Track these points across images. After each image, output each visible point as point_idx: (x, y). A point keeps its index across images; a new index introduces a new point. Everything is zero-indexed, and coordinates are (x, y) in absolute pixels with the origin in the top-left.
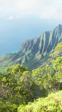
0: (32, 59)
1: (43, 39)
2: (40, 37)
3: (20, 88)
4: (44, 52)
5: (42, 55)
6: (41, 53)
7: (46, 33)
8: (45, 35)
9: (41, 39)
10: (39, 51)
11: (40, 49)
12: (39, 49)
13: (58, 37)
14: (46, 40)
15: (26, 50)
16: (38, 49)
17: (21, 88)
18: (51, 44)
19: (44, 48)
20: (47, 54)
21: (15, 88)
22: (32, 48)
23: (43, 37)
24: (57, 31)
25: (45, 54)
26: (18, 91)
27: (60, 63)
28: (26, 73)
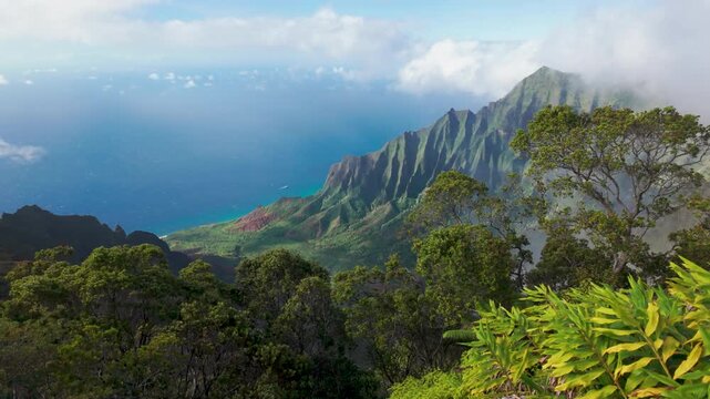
0: (362, 217)
1: (397, 154)
2: (387, 149)
3: (278, 352)
4: (399, 195)
5: (394, 205)
6: (389, 197)
7: (407, 135)
8: (403, 143)
9: (392, 155)
10: (384, 193)
11: (387, 184)
12: (384, 185)
13: (444, 150)
14: (406, 159)
15: (344, 188)
16: (381, 185)
17: (284, 349)
18: (423, 172)
19: (399, 182)
20: (407, 201)
21: (255, 350)
22: (363, 182)
23: (398, 148)
24: (442, 131)
25: (401, 201)
26: (269, 365)
27: (442, 254)
28: (311, 288)
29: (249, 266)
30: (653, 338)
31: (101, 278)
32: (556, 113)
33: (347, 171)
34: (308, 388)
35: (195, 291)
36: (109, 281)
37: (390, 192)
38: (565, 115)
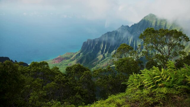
1: (105, 39)
3: (80, 88)
4: (105, 52)
5: (104, 55)
6: (102, 53)
8: (107, 35)
10: (100, 52)
12: (101, 49)
15: (88, 50)
16: (99, 49)
19: (105, 48)
20: (108, 55)
21: (74, 87)
22: (94, 48)
25: (106, 54)
26: (78, 91)
27: (122, 64)
28: (87, 74)
29: (69, 68)
30: (162, 75)
31: (35, 69)
32: (150, 30)
33: (89, 44)
34: (87, 97)
35: (56, 74)
36: (37, 70)
37: (102, 51)
38: (152, 30)
